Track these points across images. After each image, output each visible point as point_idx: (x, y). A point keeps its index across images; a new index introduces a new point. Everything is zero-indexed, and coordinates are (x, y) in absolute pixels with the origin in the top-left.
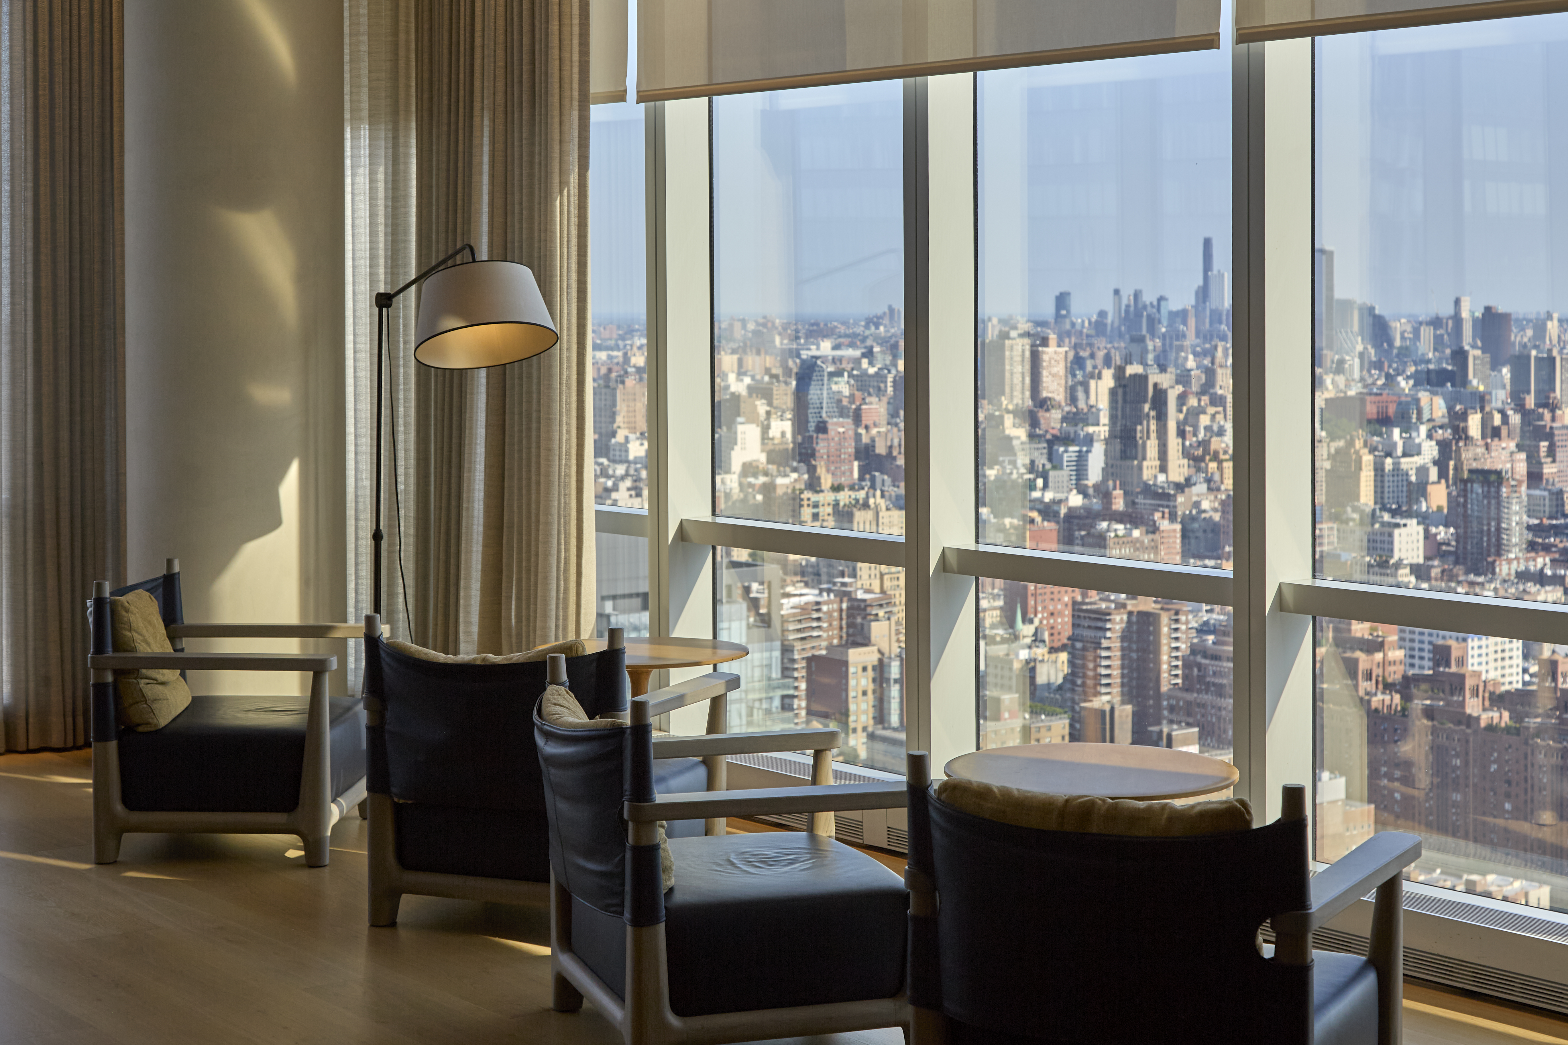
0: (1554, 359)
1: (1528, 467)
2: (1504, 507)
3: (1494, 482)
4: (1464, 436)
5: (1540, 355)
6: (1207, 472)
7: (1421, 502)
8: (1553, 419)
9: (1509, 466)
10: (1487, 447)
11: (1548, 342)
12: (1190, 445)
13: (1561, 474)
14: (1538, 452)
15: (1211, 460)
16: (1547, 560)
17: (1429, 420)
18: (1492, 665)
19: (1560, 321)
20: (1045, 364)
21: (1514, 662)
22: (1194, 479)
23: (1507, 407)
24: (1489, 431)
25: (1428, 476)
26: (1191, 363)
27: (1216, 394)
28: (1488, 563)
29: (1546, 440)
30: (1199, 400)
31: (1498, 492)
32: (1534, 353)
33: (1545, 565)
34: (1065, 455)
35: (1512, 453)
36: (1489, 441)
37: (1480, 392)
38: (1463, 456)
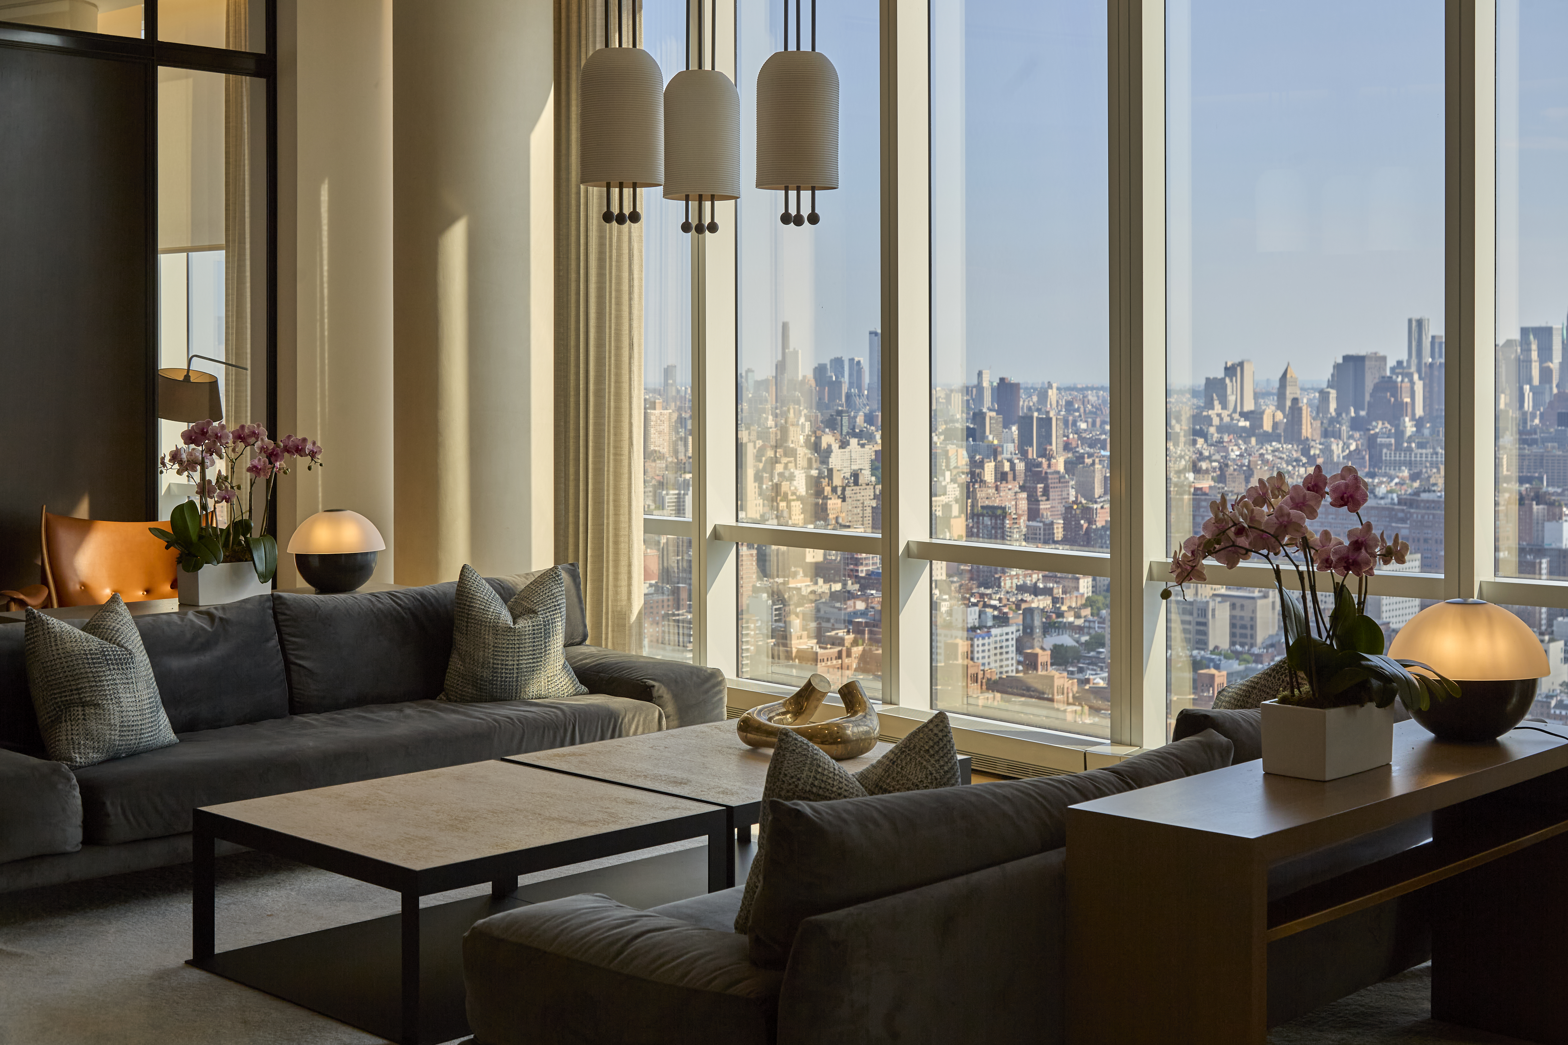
0: (1051, 419)
1: (1028, 504)
2: (1007, 536)
3: (1000, 515)
4: (979, 480)
5: (1041, 416)
6: (777, 510)
7: (945, 533)
8: (1049, 466)
9: (1013, 503)
10: (997, 488)
11: (1049, 406)
12: (767, 488)
13: (1054, 509)
14: (1036, 492)
15: (781, 500)
16: (1040, 576)
17: (955, 468)
18: (993, 658)
19: (1058, 389)
20: (652, 423)
21: (1010, 656)
22: (767, 516)
23: (1014, 456)
24: (999, 476)
25: (951, 511)
26: (771, 422)
27: (789, 447)
28: (995, 579)
29: (1042, 483)
30: (776, 452)
31: (1003, 524)
32: (1036, 414)
33: (1038, 580)
34: (667, 497)
35: (1016, 493)
36: (999, 483)
37: (994, 445)
38: (978, 495)
